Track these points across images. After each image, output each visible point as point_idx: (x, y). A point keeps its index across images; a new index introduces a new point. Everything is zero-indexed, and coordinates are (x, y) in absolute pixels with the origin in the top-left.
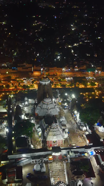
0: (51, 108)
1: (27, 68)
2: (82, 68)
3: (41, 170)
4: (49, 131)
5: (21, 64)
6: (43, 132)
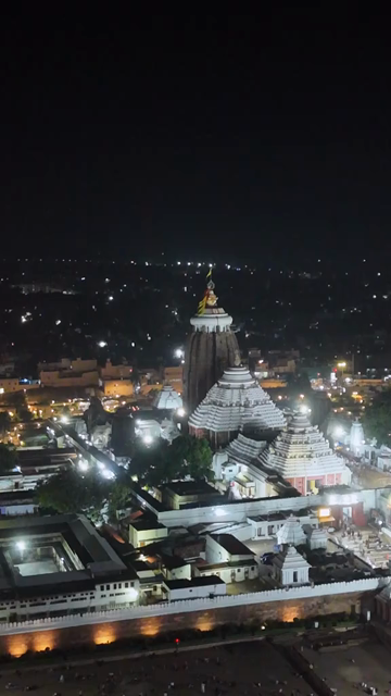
0: (257, 403)
1: (78, 374)
2: (281, 369)
3: (307, 540)
4: (287, 444)
5: (52, 364)
6: (256, 463)
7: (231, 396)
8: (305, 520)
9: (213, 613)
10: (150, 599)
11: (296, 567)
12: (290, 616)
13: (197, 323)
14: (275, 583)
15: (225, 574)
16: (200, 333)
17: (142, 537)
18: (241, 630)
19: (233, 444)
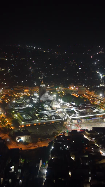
0: (49, 97)
1: (20, 88)
2: (52, 87)
4: (53, 103)
5: (16, 86)
6: (49, 105)
7: (46, 96)
8: (55, 112)
9: (45, 122)
10: (39, 121)
11: (54, 118)
12: (53, 122)
13: (41, 86)
14: (52, 119)
15: (46, 118)
16: (41, 87)
17: (37, 115)
18: (48, 124)
19: (46, 102)
